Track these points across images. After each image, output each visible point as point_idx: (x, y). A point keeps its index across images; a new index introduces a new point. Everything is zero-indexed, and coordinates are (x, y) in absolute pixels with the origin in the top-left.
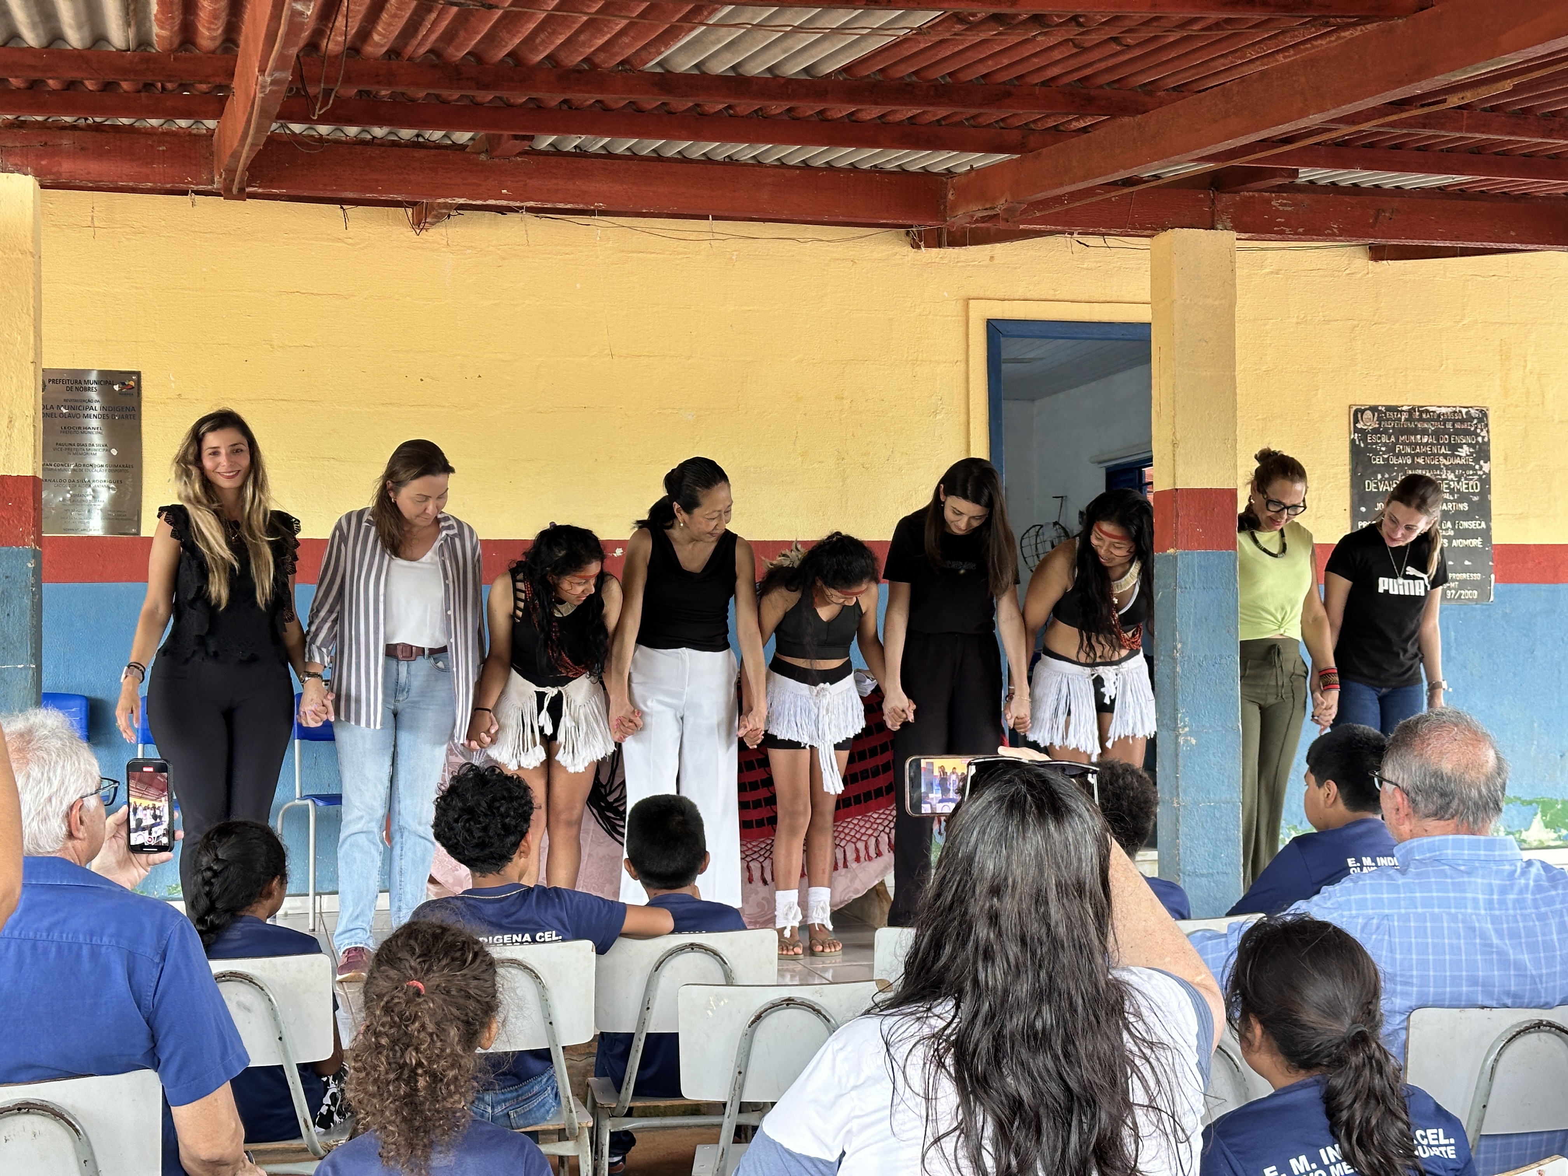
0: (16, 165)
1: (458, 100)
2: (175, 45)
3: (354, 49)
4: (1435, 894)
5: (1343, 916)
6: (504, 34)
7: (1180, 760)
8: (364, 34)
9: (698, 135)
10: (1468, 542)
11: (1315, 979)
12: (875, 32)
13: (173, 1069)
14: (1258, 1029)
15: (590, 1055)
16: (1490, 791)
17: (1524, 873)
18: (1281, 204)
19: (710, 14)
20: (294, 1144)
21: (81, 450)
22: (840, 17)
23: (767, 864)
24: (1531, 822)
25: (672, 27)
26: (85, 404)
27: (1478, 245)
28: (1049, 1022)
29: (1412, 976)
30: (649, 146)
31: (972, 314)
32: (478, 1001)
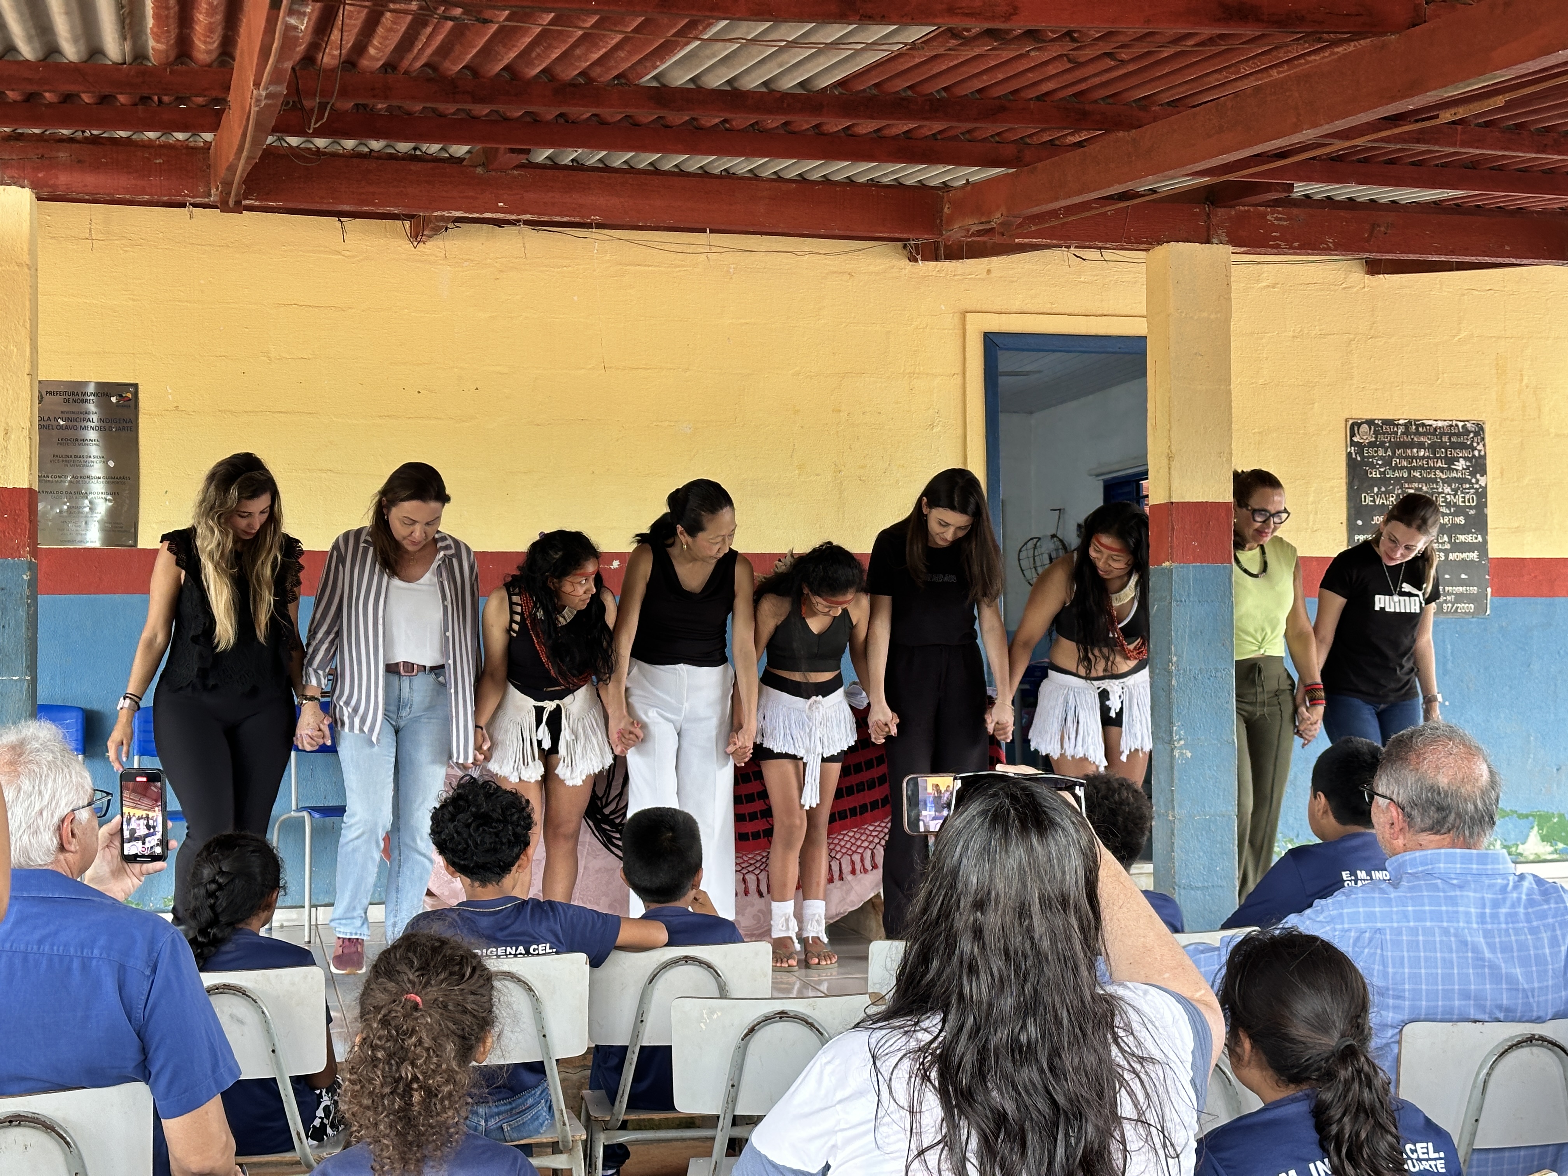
0: (13, 177)
1: (454, 114)
2: (172, 58)
3: (350, 63)
4: (1427, 908)
5: (1335, 930)
6: (500, 49)
7: (1176, 773)
8: (360, 48)
9: (694, 149)
10: (1464, 555)
11: (1304, 993)
12: (870, 47)
13: (163, 1081)
14: (1247, 1044)
15: (584, 1067)
16: (1485, 804)
17: (1516, 887)
18: (1277, 219)
19: (705, 28)
20: (288, 1156)
21: (78, 461)
22: (835, 32)
23: (763, 876)
24: (1527, 836)
25: (667, 41)
26: (83, 416)
27: (1473, 259)
28: (1034, 1036)
29: (1404, 990)
30: (646, 160)
31: (968, 327)
32: (474, 1016)
